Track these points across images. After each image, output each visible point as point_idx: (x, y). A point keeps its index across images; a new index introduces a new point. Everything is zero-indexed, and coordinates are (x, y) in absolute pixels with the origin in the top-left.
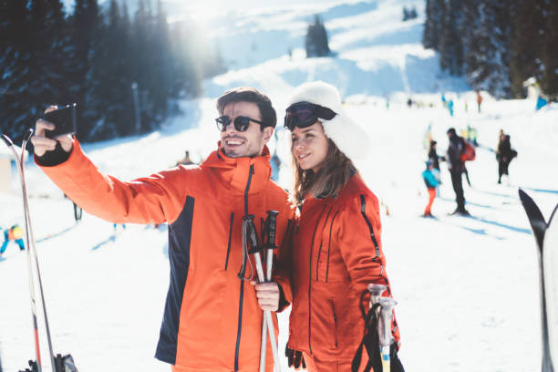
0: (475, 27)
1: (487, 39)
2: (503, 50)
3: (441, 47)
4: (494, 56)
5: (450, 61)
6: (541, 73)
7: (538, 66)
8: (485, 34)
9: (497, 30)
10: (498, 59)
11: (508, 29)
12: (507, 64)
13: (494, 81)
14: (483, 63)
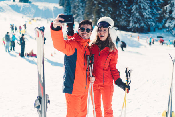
0: (75, 2)
1: (78, 6)
2: (82, 10)
3: (65, 6)
4: (80, 12)
5: (67, 11)
6: (93, 19)
7: (92, 16)
8: (78, 5)
9: (81, 4)
10: (81, 13)
11: (84, 4)
12: (83, 14)
13: (79, 19)
14: (77, 13)
